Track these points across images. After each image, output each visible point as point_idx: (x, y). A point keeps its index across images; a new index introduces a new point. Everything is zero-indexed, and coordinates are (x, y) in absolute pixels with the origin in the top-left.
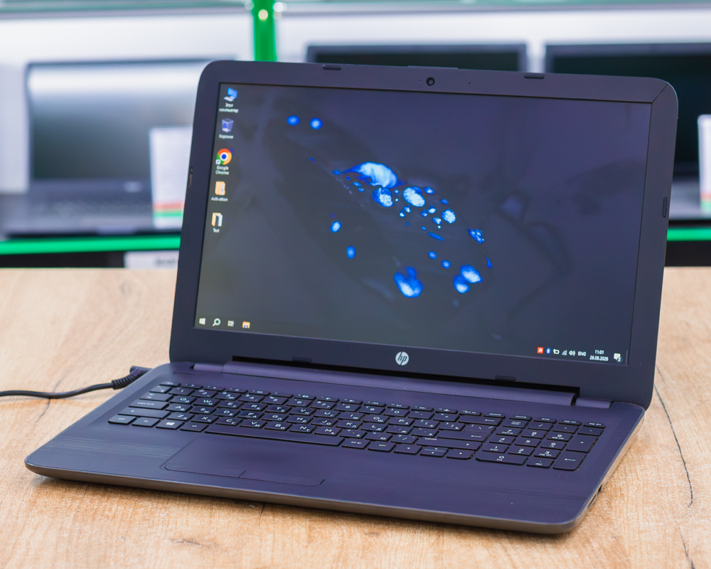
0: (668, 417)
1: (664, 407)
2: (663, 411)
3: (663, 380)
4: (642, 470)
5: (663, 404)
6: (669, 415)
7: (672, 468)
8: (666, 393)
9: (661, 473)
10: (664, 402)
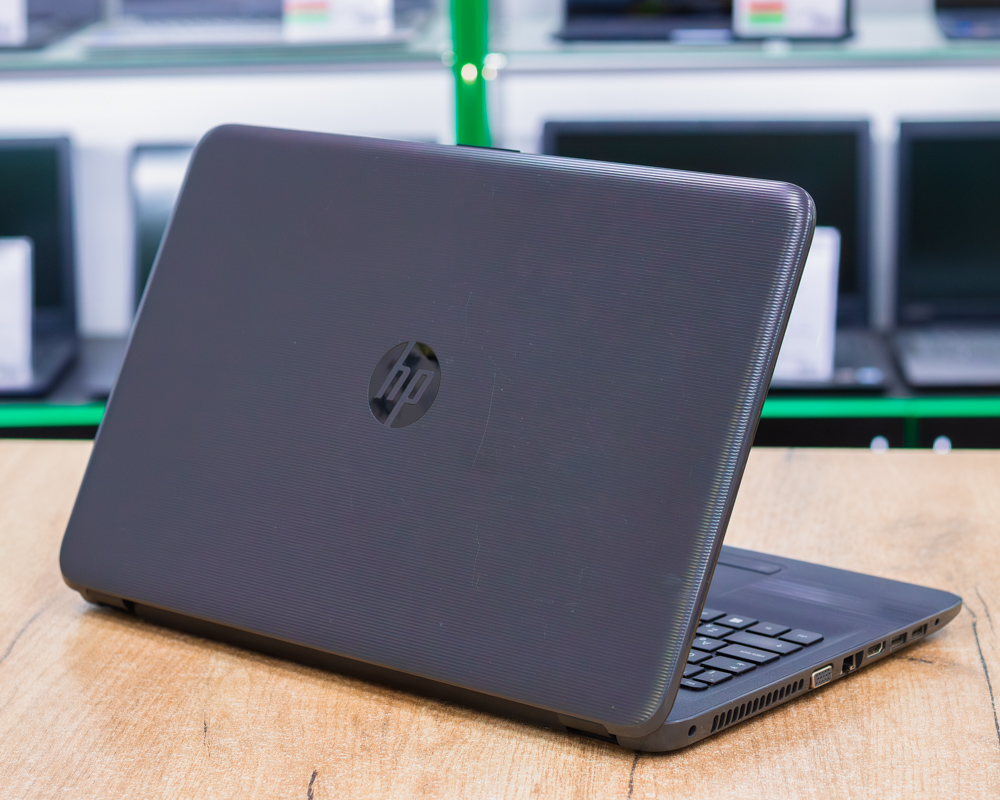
0: (990, 688)
1: (986, 672)
2: (984, 679)
3: (992, 628)
4: (932, 776)
5: (985, 667)
6: (992, 684)
7: (982, 772)
8: (993, 648)
9: (962, 782)
10: (987, 664)
